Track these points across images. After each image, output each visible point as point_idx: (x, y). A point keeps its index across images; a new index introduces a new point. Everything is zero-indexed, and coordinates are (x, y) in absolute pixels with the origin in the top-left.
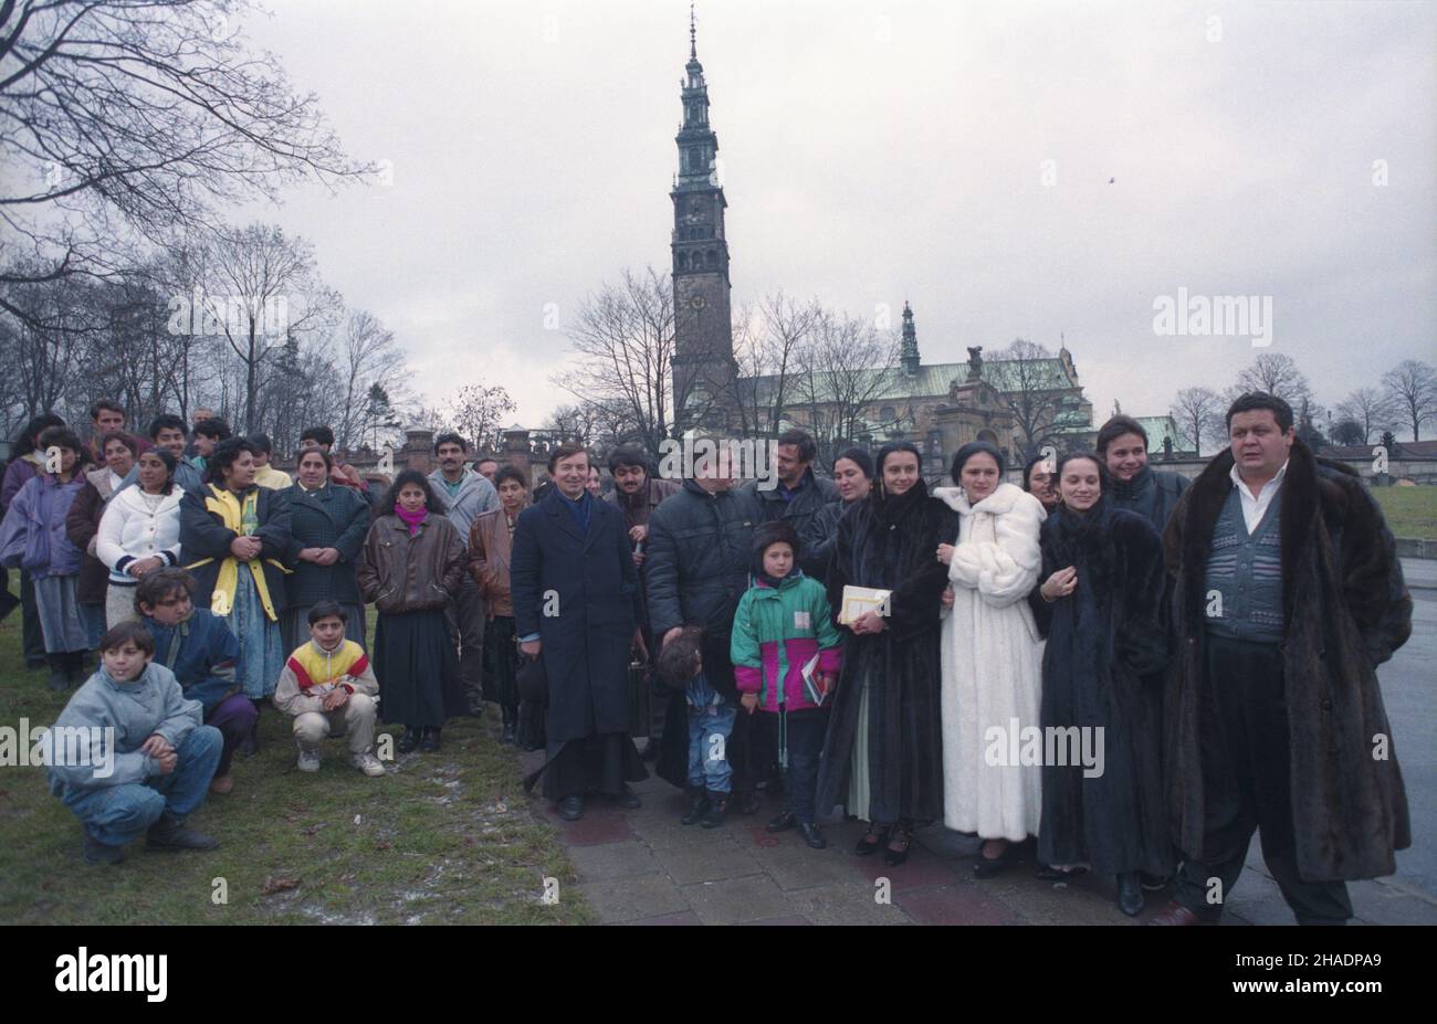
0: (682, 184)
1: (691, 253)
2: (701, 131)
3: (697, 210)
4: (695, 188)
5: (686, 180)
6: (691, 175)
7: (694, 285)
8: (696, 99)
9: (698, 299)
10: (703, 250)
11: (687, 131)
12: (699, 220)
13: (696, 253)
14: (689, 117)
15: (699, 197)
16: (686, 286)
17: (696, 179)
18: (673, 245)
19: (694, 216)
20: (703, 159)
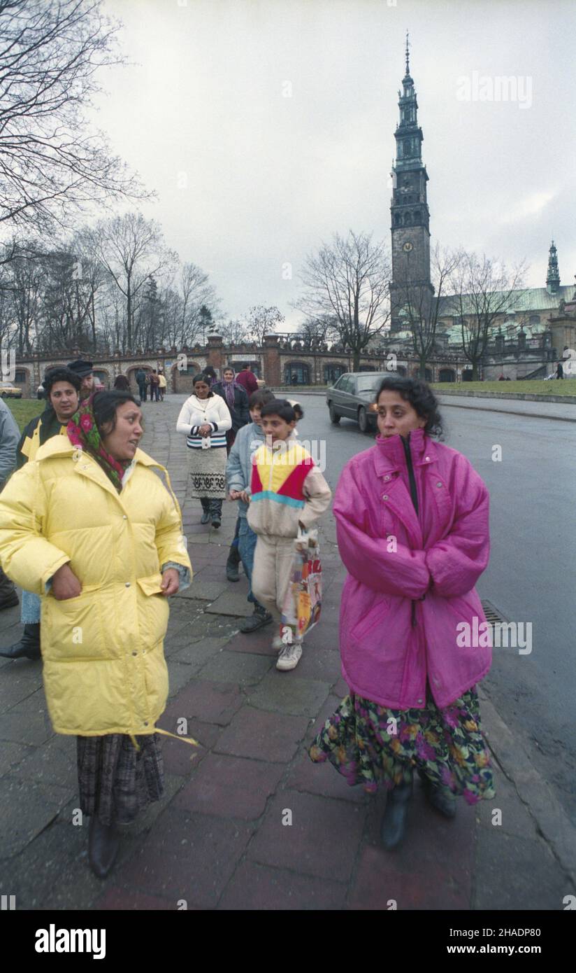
0: (398, 166)
1: (403, 214)
2: (412, 127)
3: (407, 183)
4: (407, 168)
5: (400, 163)
6: (404, 159)
7: (405, 235)
8: (408, 105)
9: (408, 244)
10: (412, 211)
11: (402, 128)
12: (409, 190)
13: (407, 213)
14: (403, 118)
15: (410, 174)
16: (400, 236)
17: (408, 162)
18: (392, 209)
19: (406, 188)
20: (412, 147)
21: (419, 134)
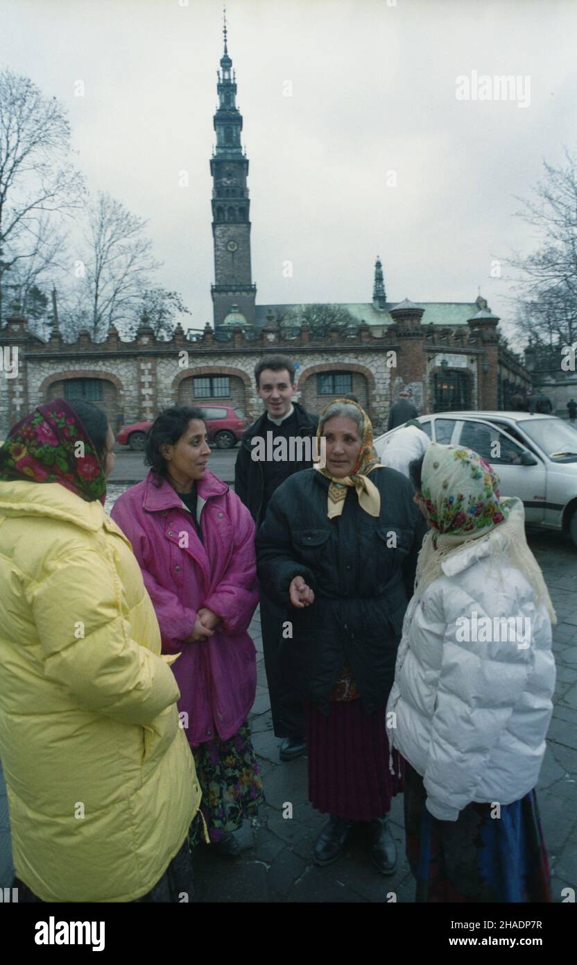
0: (219, 154)
1: (227, 208)
2: (233, 113)
3: (230, 175)
4: (229, 157)
5: (221, 151)
6: (225, 147)
7: (229, 232)
8: (227, 89)
9: (232, 243)
10: (236, 206)
11: (223, 112)
12: (231, 183)
13: (231, 208)
14: (223, 101)
15: (232, 164)
16: (223, 233)
17: (229, 151)
18: (213, 202)
19: (228, 179)
20: (235, 135)
21: (238, 120)
